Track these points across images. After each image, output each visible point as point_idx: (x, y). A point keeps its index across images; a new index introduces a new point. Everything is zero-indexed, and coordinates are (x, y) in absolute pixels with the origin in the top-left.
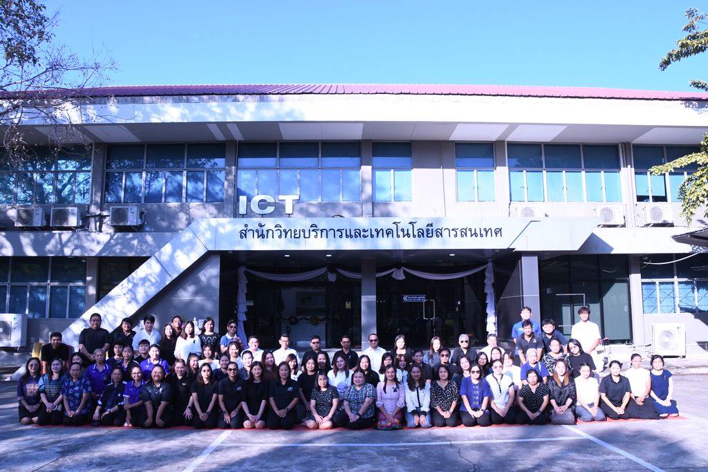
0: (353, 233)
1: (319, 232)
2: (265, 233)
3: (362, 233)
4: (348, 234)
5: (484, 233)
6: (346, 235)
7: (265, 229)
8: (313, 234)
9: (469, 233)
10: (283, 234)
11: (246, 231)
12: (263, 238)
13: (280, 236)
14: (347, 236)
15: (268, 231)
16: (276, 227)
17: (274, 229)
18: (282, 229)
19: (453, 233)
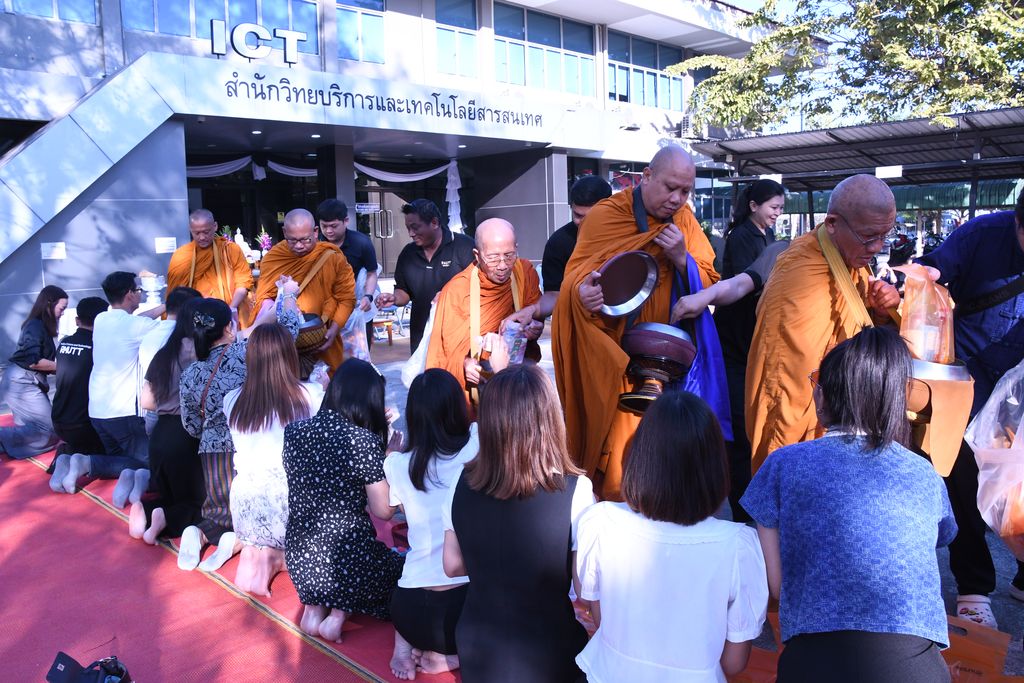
0: (385, 104)
1: (342, 98)
2: (266, 90)
3: (397, 105)
4: (380, 104)
5: (525, 120)
6: (378, 106)
7: (266, 83)
8: (334, 99)
9: (511, 118)
10: (293, 95)
11: (235, 83)
12: (264, 98)
13: (289, 99)
14: (379, 108)
15: (270, 87)
16: (281, 82)
17: (280, 86)
18: (291, 87)
19: (495, 116)
